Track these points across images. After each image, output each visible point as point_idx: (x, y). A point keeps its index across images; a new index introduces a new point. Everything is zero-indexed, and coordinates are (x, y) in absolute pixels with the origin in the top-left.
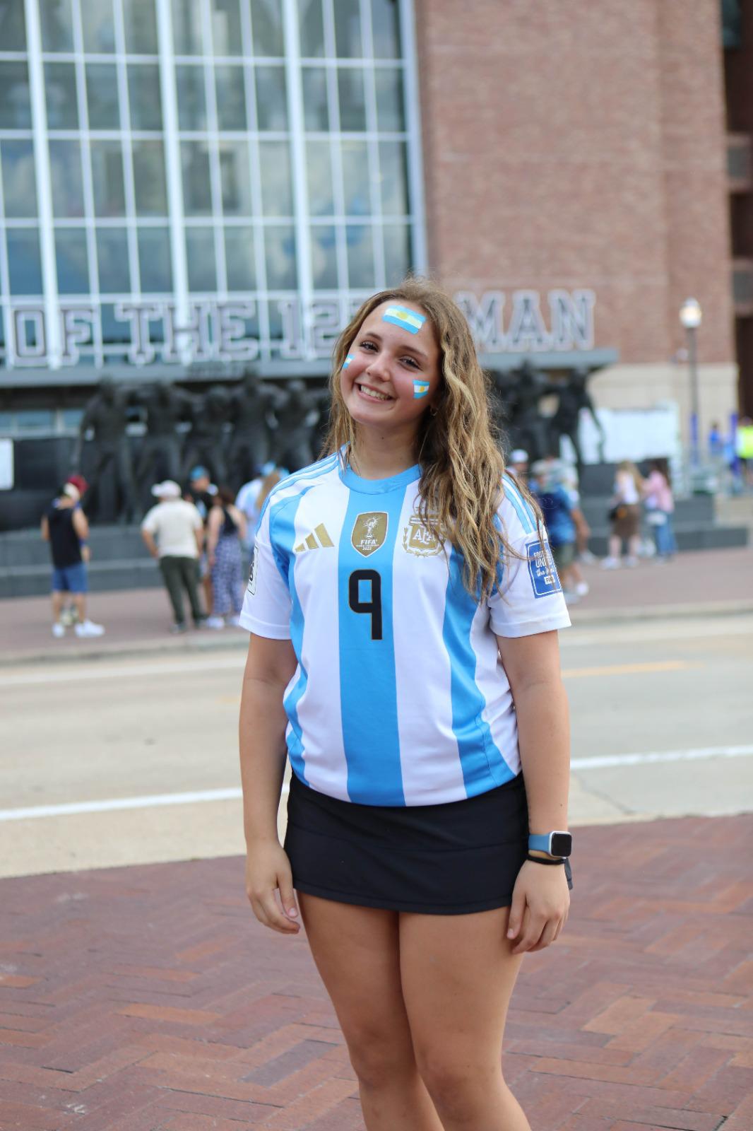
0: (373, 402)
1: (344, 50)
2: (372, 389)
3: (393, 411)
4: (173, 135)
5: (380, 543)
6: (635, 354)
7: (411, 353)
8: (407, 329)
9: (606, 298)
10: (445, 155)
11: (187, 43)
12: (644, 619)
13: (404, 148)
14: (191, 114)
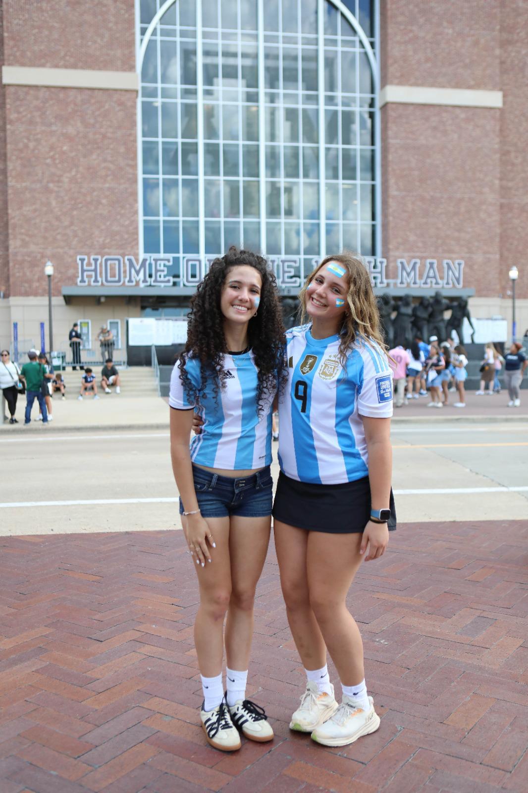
0: (317, 307)
1: (346, 141)
2: (317, 300)
3: (326, 312)
4: (263, 178)
5: (310, 370)
6: (483, 292)
7: (337, 286)
8: (337, 275)
9: (470, 265)
10: (393, 192)
11: (272, 137)
12: (507, 420)
13: (373, 188)
14: (273, 168)
